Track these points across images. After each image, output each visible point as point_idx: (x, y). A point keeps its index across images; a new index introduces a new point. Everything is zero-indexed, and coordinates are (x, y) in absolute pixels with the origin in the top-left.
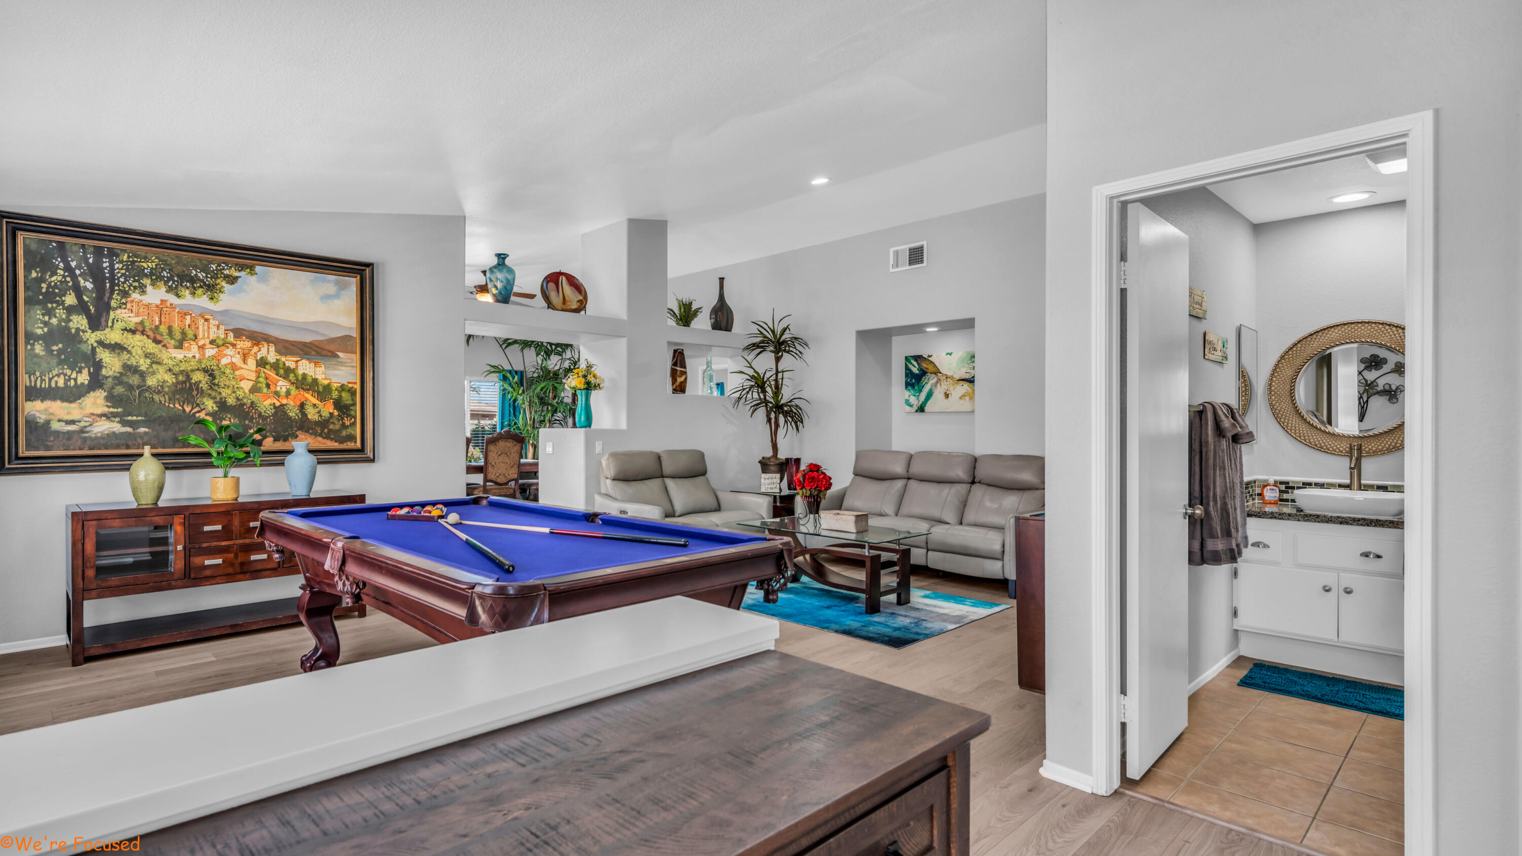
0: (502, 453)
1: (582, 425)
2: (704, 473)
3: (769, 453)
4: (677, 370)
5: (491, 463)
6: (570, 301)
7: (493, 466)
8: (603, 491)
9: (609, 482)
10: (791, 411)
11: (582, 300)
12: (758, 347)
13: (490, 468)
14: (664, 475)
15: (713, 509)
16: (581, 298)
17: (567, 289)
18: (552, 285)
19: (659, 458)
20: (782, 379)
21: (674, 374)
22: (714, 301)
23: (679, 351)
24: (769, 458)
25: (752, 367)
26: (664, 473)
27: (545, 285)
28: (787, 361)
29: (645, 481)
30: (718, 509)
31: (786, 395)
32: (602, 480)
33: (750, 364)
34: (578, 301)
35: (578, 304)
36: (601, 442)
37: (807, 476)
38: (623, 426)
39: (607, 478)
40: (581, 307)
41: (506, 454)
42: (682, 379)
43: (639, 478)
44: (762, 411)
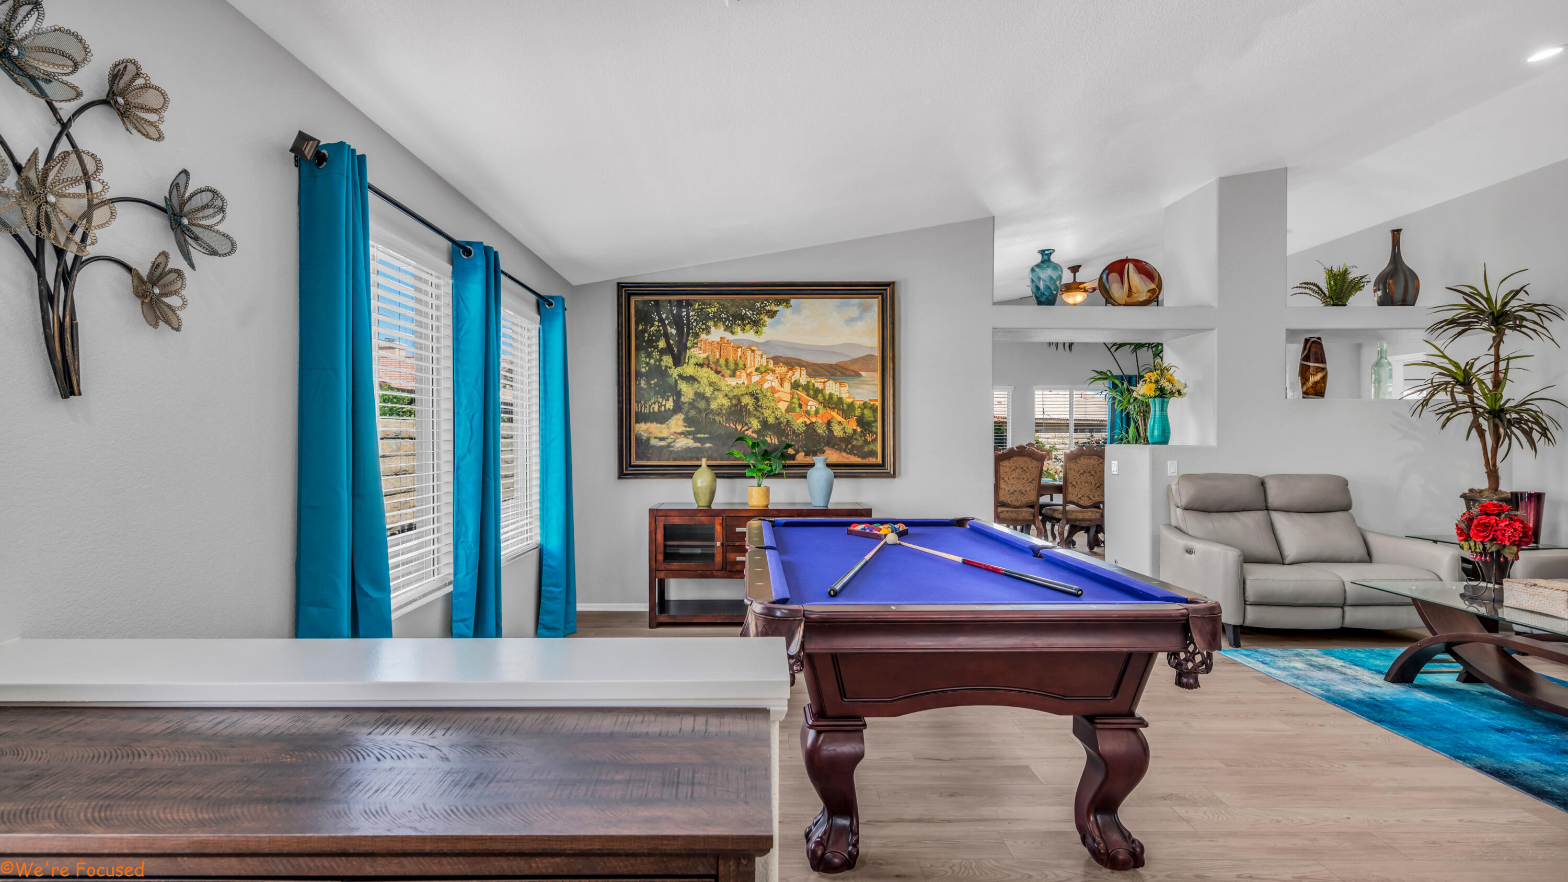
0: (1085, 472)
1: (1156, 440)
2: (1346, 508)
3: (1482, 483)
4: (1309, 366)
5: (1071, 483)
6: (1138, 292)
7: (1074, 486)
8: (1174, 523)
9: (1179, 511)
10: (1521, 418)
11: (1155, 289)
12: (1459, 325)
13: (1070, 488)
14: (1270, 508)
15: (1356, 559)
16: (1153, 286)
17: (1135, 279)
18: (1114, 276)
19: (1263, 483)
20: (1507, 369)
21: (1304, 373)
22: (1382, 263)
23: (1312, 340)
24: (1481, 491)
25: (1445, 357)
26: (1269, 505)
27: (1105, 276)
28: (1513, 341)
29: (1237, 514)
30: (1368, 557)
31: (1512, 394)
32: (1173, 508)
33: (1442, 353)
34: (1149, 291)
35: (1149, 294)
36: (1176, 462)
37: (1475, 522)
38: (1212, 441)
39: (1178, 507)
40: (1153, 299)
41: (1090, 472)
42: (1318, 377)
43: (1226, 508)
44: (1465, 419)
